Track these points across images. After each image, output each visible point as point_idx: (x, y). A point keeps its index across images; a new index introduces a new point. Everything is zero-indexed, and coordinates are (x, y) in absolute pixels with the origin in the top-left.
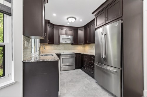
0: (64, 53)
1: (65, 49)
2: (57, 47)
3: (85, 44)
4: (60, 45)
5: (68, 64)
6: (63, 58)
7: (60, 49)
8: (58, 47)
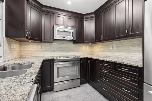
0: (62, 58)
1: (62, 51)
2: (48, 48)
3: (96, 42)
4: (55, 44)
5: (68, 78)
6: (58, 68)
7: (54, 51)
8: (51, 47)
